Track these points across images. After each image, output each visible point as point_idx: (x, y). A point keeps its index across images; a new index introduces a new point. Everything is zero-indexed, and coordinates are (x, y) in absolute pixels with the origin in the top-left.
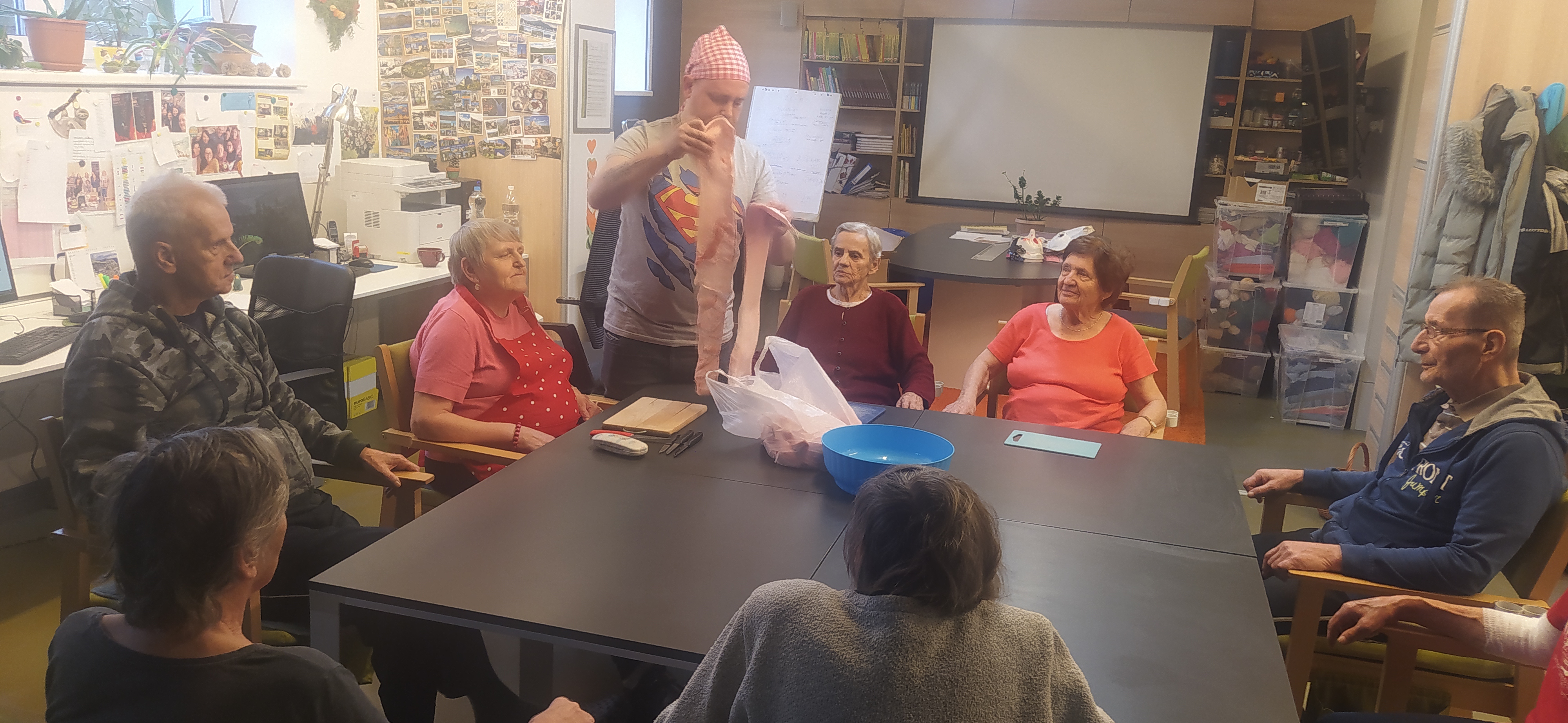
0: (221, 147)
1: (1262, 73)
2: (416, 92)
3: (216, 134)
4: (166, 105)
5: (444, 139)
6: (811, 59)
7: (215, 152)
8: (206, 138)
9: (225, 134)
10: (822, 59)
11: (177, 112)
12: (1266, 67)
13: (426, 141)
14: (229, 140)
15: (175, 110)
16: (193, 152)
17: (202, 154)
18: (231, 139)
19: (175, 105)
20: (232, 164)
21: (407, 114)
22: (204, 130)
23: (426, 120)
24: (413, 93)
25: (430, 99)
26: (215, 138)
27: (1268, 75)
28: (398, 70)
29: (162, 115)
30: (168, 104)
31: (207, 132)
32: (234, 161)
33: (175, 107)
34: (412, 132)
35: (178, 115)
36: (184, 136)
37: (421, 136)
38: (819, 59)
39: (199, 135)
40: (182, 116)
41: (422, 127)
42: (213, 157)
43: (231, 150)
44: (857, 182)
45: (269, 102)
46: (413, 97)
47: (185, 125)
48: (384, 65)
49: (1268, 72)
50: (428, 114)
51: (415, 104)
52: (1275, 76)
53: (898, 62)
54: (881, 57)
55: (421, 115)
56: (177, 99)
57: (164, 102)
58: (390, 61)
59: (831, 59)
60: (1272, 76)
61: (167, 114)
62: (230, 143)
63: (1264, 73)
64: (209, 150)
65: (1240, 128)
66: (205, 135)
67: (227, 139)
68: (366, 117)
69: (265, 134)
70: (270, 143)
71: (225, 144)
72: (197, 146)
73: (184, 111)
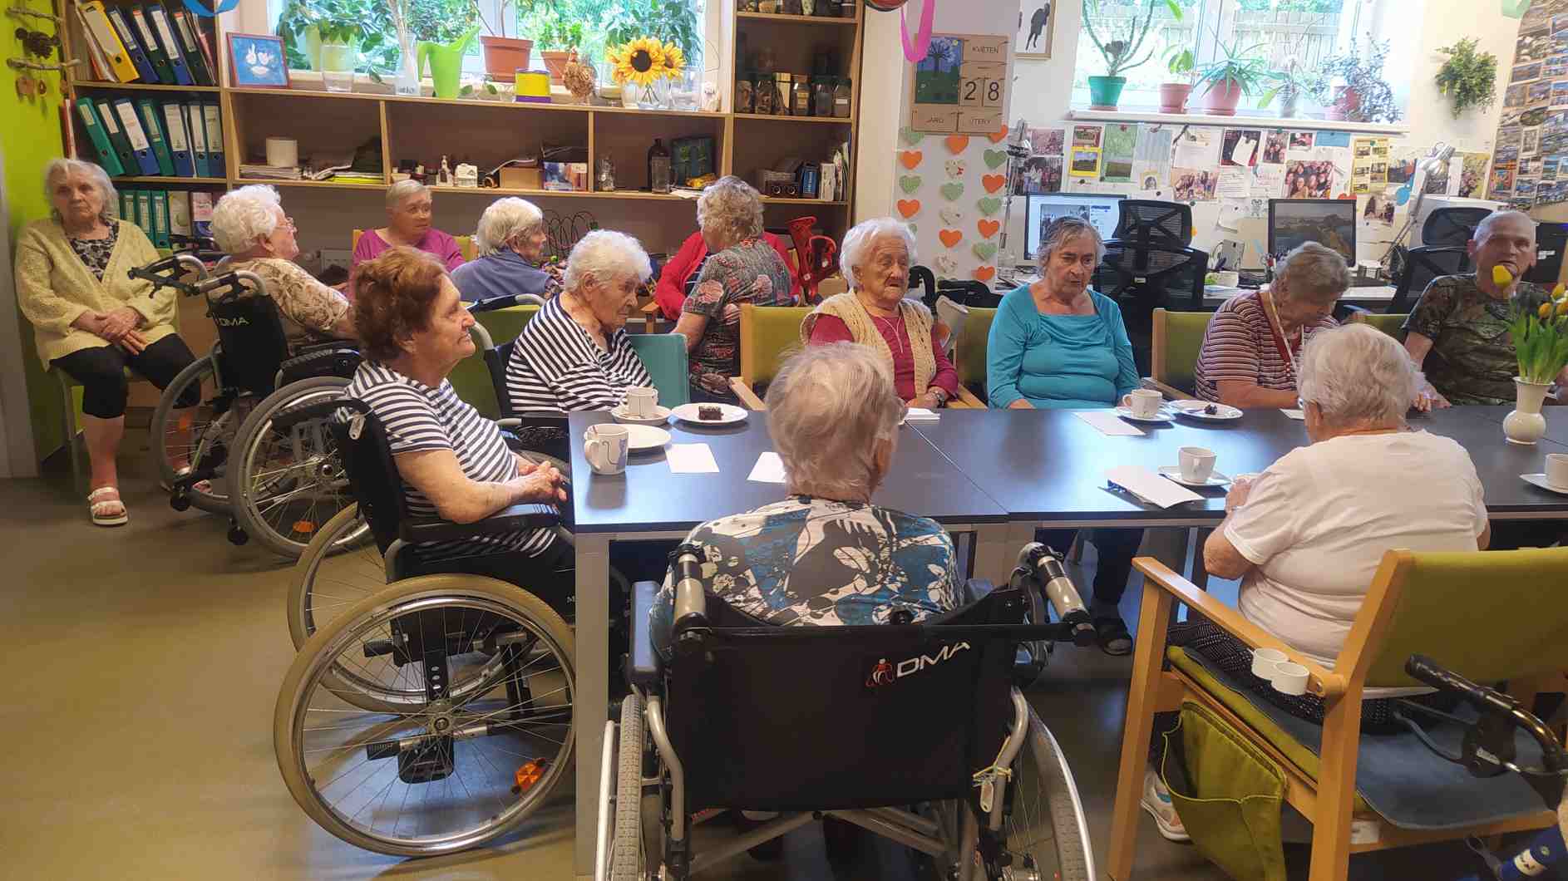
0: (1313, 178)
2: (1528, 139)
3: (1311, 167)
5: (1542, 184)
7: (1307, 183)
8: (1301, 170)
9: (1319, 168)
11: (1279, 148)
13: (1527, 185)
14: (1323, 172)
15: (1278, 146)
16: (1286, 180)
17: (1294, 183)
18: (1325, 172)
19: (1278, 142)
20: (1321, 192)
21: (1515, 160)
22: (1301, 164)
23: (1532, 165)
24: (1525, 139)
25: (1540, 146)
26: (1309, 170)
28: (1517, 119)
29: (1266, 150)
30: (1271, 141)
31: (1303, 165)
32: (1323, 190)
33: (1277, 144)
34: (1516, 177)
35: (1279, 150)
36: (1284, 168)
37: (1522, 181)
39: (1295, 167)
40: (1282, 151)
41: (1526, 172)
42: (1304, 185)
43: (1322, 180)
45: (1368, 144)
46: (1525, 144)
47: (1284, 159)
48: (1506, 115)
50: (1536, 159)
51: (1525, 150)
55: (1527, 161)
57: (1268, 139)
58: (1512, 111)
61: (1270, 150)
62: (1323, 175)
64: (1301, 179)
66: (1300, 167)
67: (1321, 172)
68: (1473, 163)
69: (1362, 172)
70: (1366, 179)
71: (1318, 175)
72: (1291, 175)
73: (1285, 147)
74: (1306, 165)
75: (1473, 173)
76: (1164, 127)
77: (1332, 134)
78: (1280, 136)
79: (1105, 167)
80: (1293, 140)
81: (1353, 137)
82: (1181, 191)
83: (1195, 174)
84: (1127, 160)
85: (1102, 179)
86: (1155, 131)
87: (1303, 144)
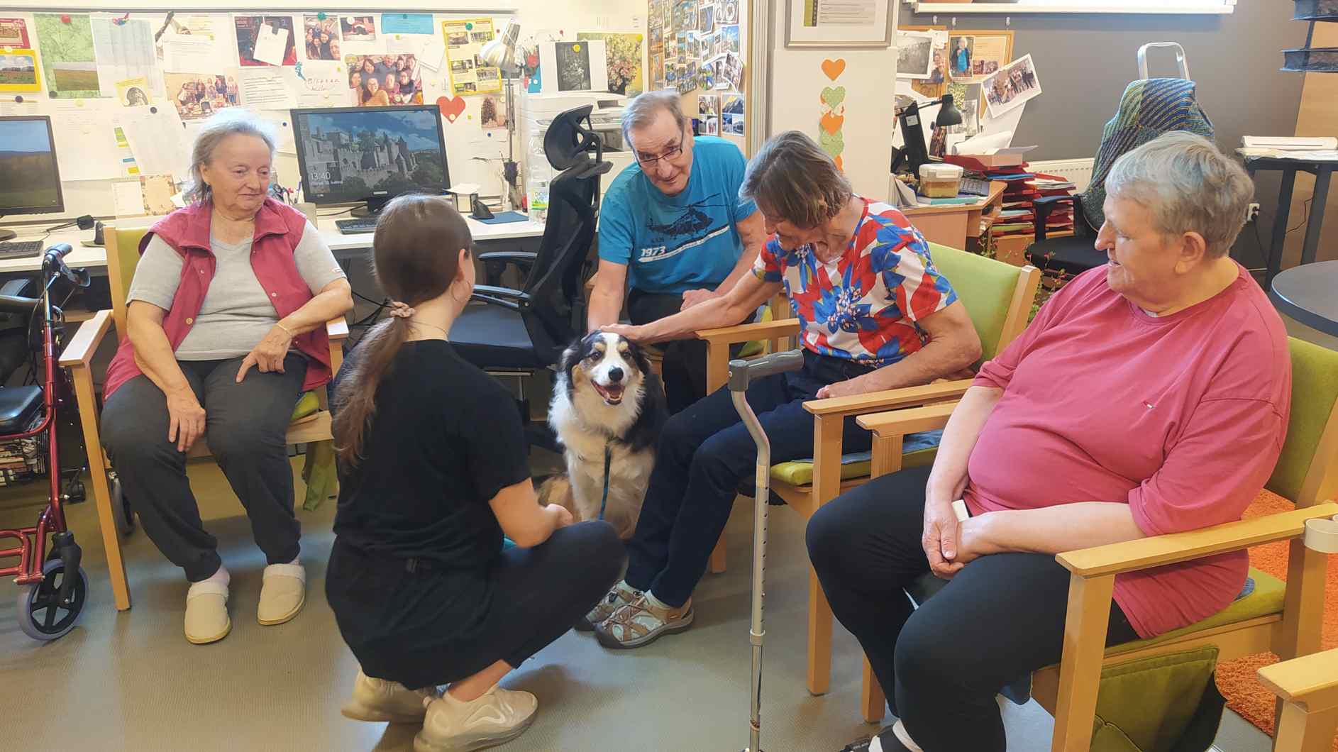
0: (392, 79)
3: (384, 63)
4: (311, 31)
5: (679, 69)
7: (383, 84)
8: (370, 68)
11: (327, 38)
14: (404, 70)
15: (325, 37)
17: (364, 85)
18: (407, 68)
19: (323, 30)
20: (409, 97)
21: (662, 39)
22: (367, 59)
23: (671, 45)
26: (382, 68)
29: (307, 42)
30: (314, 30)
31: (371, 62)
32: (411, 94)
33: (324, 33)
34: (664, 61)
35: (329, 42)
39: (360, 64)
40: (333, 43)
41: (669, 54)
42: (379, 89)
43: (406, 81)
45: (464, 29)
46: (665, 17)
47: (338, 53)
50: (672, 36)
51: (665, 26)
55: (668, 39)
56: (326, 24)
57: (308, 28)
61: (313, 41)
62: (404, 73)
64: (374, 81)
66: (368, 63)
67: (401, 69)
68: (621, 46)
69: (463, 67)
70: (471, 76)
71: (398, 73)
72: (356, 75)
73: (337, 38)
74: (375, 61)
75: (624, 59)
76: (132, 17)
77: (405, 17)
78: (324, 23)
79: (52, 76)
80: (346, 27)
81: (438, 20)
82: (190, 105)
83: (205, 81)
84: (88, 67)
85: (53, 95)
86: (120, 22)
87: (364, 32)
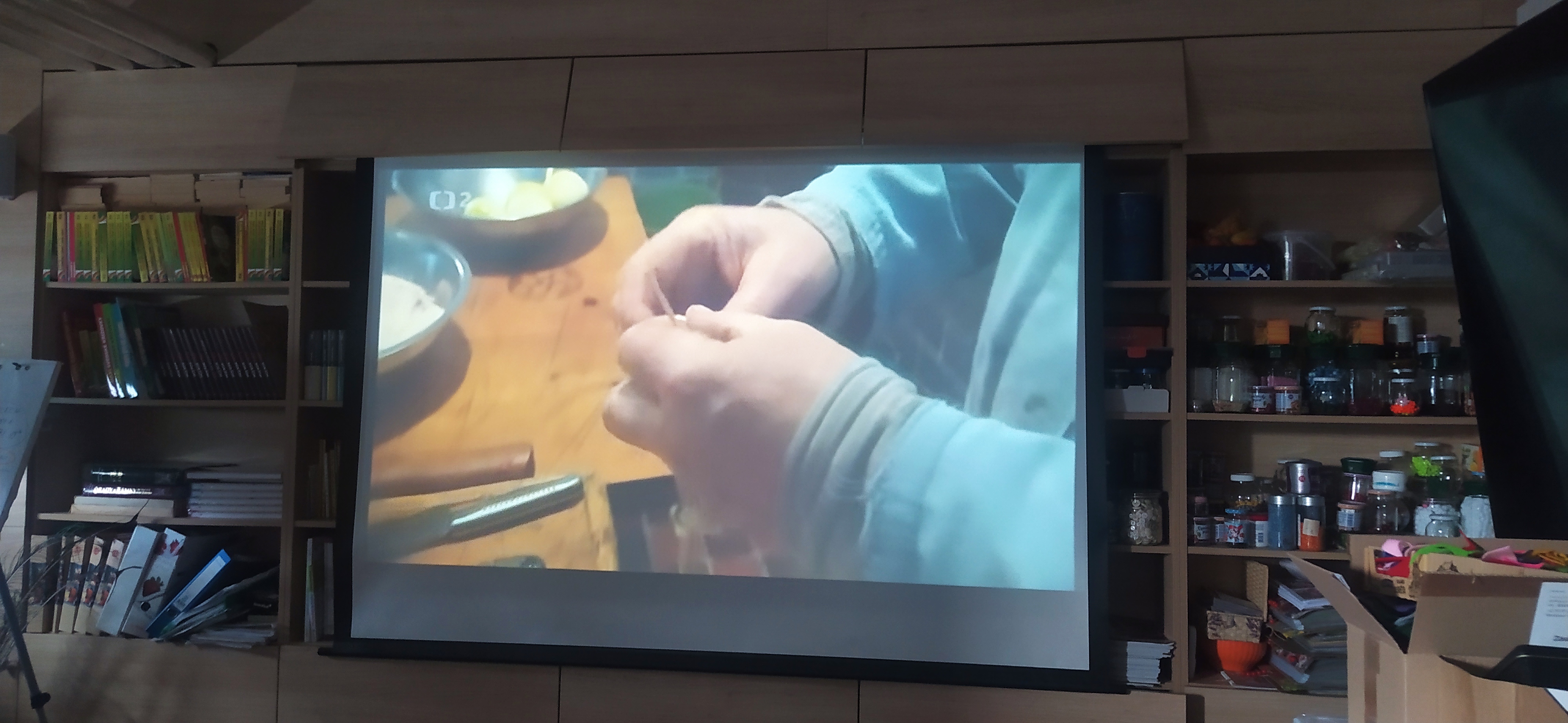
1: (1226, 270)
6: (65, 280)
10: (90, 279)
12: (1234, 254)
27: (1241, 274)
38: (81, 279)
44: (187, 603)
49: (1241, 266)
52: (1260, 275)
53: (285, 277)
54: (239, 268)
59: (115, 279)
60: (1254, 275)
63: (1231, 268)
65: (1193, 416)
